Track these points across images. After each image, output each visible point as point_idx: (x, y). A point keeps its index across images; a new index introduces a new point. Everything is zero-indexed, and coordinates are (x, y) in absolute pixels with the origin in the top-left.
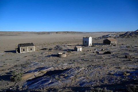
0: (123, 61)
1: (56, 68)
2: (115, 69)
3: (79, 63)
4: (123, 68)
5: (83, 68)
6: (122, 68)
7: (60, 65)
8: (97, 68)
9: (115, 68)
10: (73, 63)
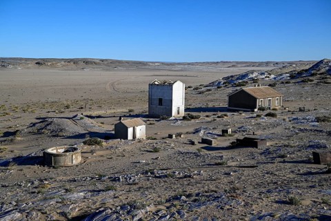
0: (305, 174)
1: (34, 213)
2: (275, 205)
3: (135, 187)
4: (307, 202)
5: (152, 208)
6: (303, 202)
7: (53, 202)
8: (204, 203)
9: (277, 202)
10: (108, 189)
